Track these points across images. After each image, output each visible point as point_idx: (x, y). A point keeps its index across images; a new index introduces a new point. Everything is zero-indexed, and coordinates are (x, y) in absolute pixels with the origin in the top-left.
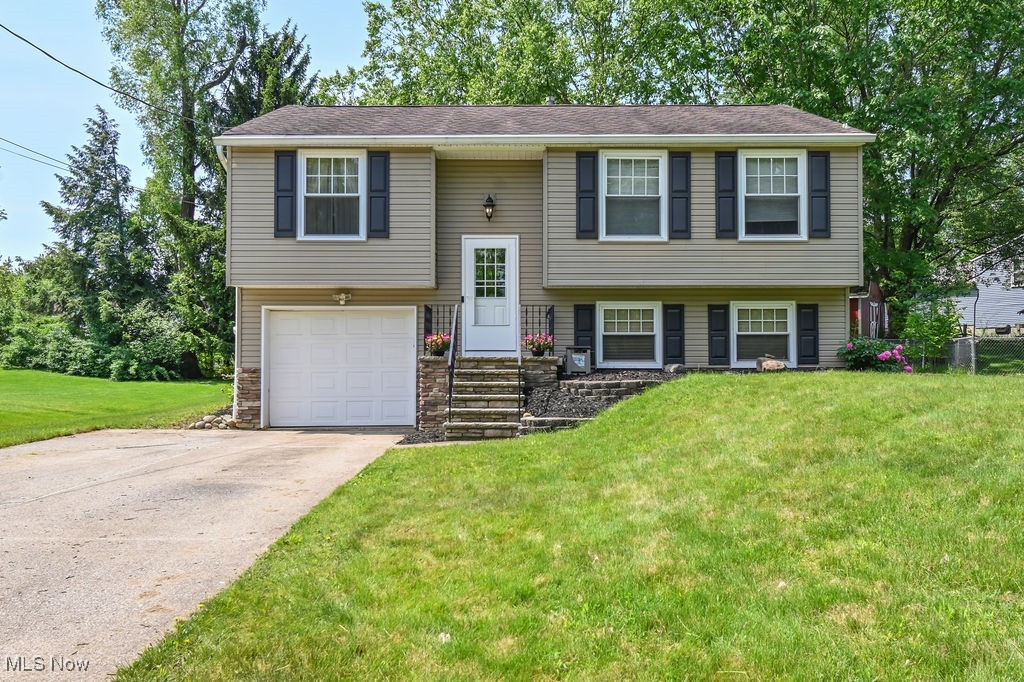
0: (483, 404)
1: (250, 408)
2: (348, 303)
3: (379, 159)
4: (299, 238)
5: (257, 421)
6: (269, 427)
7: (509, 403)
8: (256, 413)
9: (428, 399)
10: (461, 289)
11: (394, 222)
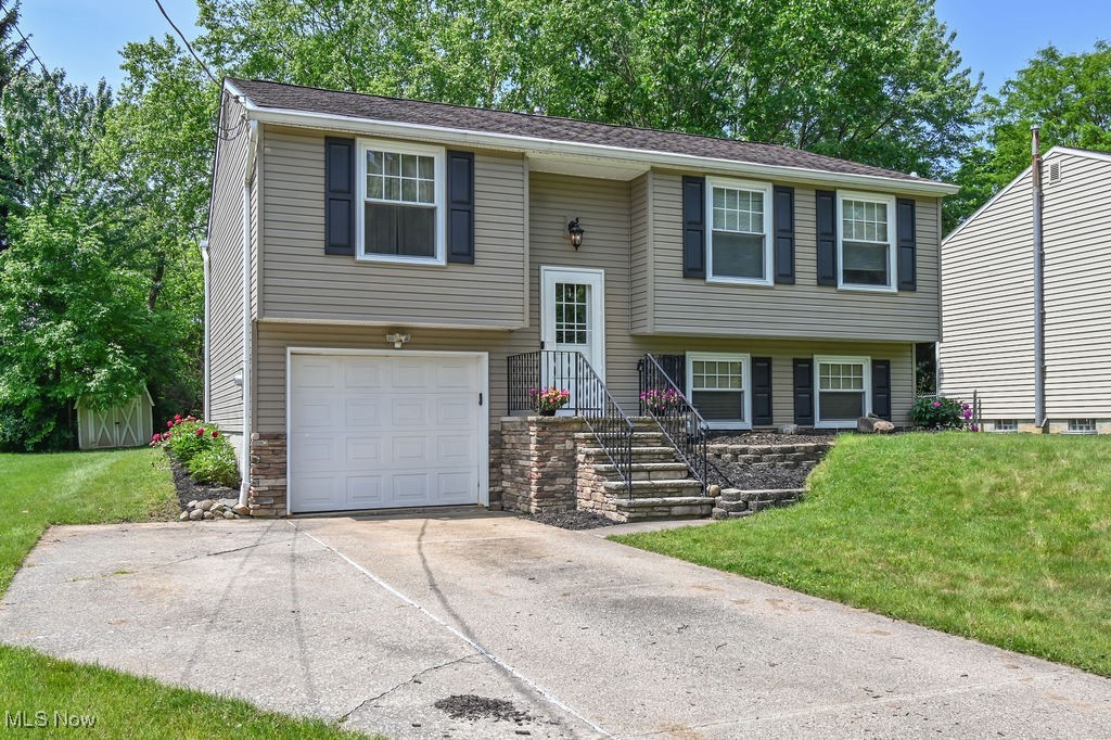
0: (644, 475)
1: (272, 489)
2: (405, 346)
3: (462, 161)
4: (358, 258)
5: (282, 505)
6: (296, 515)
7: (672, 473)
8: (280, 494)
9: (545, 470)
10: (539, 333)
11: (481, 244)
